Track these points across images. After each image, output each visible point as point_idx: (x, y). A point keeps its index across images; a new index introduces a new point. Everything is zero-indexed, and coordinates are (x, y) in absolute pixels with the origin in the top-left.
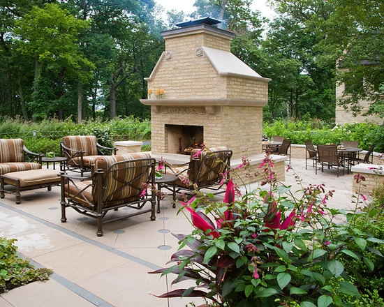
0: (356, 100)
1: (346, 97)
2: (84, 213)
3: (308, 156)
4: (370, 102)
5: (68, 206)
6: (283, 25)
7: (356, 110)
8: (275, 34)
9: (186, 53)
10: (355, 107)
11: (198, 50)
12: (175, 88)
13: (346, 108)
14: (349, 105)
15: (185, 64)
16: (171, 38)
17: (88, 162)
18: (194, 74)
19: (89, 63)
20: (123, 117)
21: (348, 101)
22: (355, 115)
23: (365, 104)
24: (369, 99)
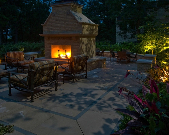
0: (125, 33)
1: (121, 32)
2: (21, 90)
3: (111, 56)
4: (131, 34)
5: (12, 87)
6: (93, 3)
7: (125, 37)
8: (89, 6)
9: (62, 13)
10: (125, 36)
11: (68, 12)
12: (57, 29)
13: (121, 36)
14: (123, 35)
15: (62, 18)
16: (55, 7)
17: (21, 64)
18: (66, 22)
19: (6, 17)
20: (23, 42)
21: (122, 33)
22: (125, 39)
23: (129, 34)
24: (131, 33)
